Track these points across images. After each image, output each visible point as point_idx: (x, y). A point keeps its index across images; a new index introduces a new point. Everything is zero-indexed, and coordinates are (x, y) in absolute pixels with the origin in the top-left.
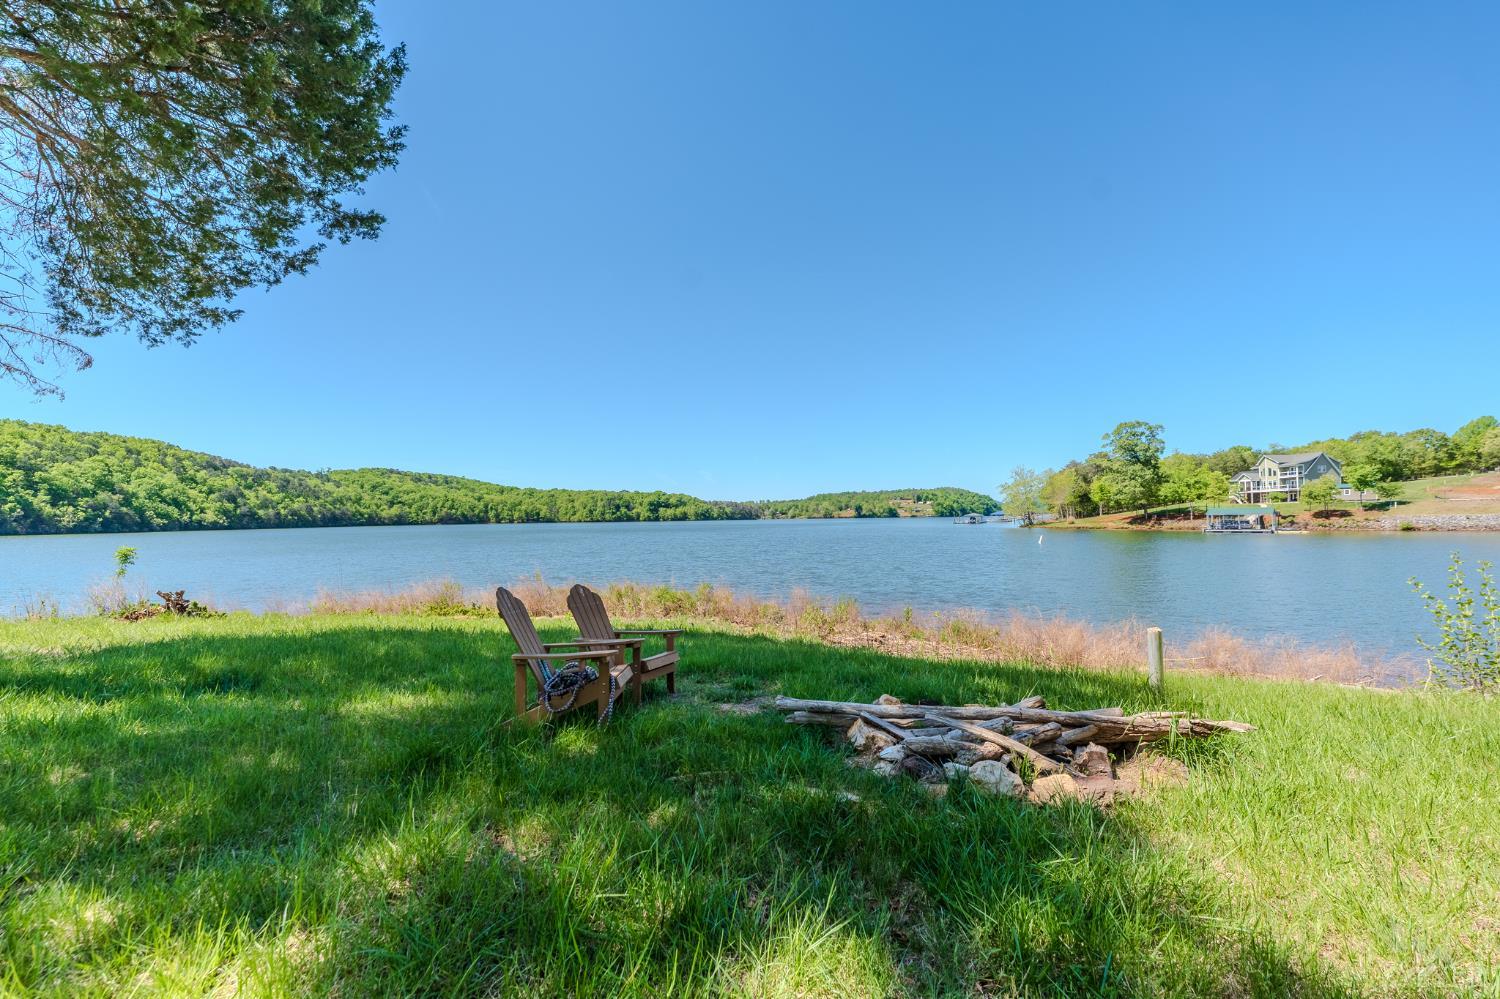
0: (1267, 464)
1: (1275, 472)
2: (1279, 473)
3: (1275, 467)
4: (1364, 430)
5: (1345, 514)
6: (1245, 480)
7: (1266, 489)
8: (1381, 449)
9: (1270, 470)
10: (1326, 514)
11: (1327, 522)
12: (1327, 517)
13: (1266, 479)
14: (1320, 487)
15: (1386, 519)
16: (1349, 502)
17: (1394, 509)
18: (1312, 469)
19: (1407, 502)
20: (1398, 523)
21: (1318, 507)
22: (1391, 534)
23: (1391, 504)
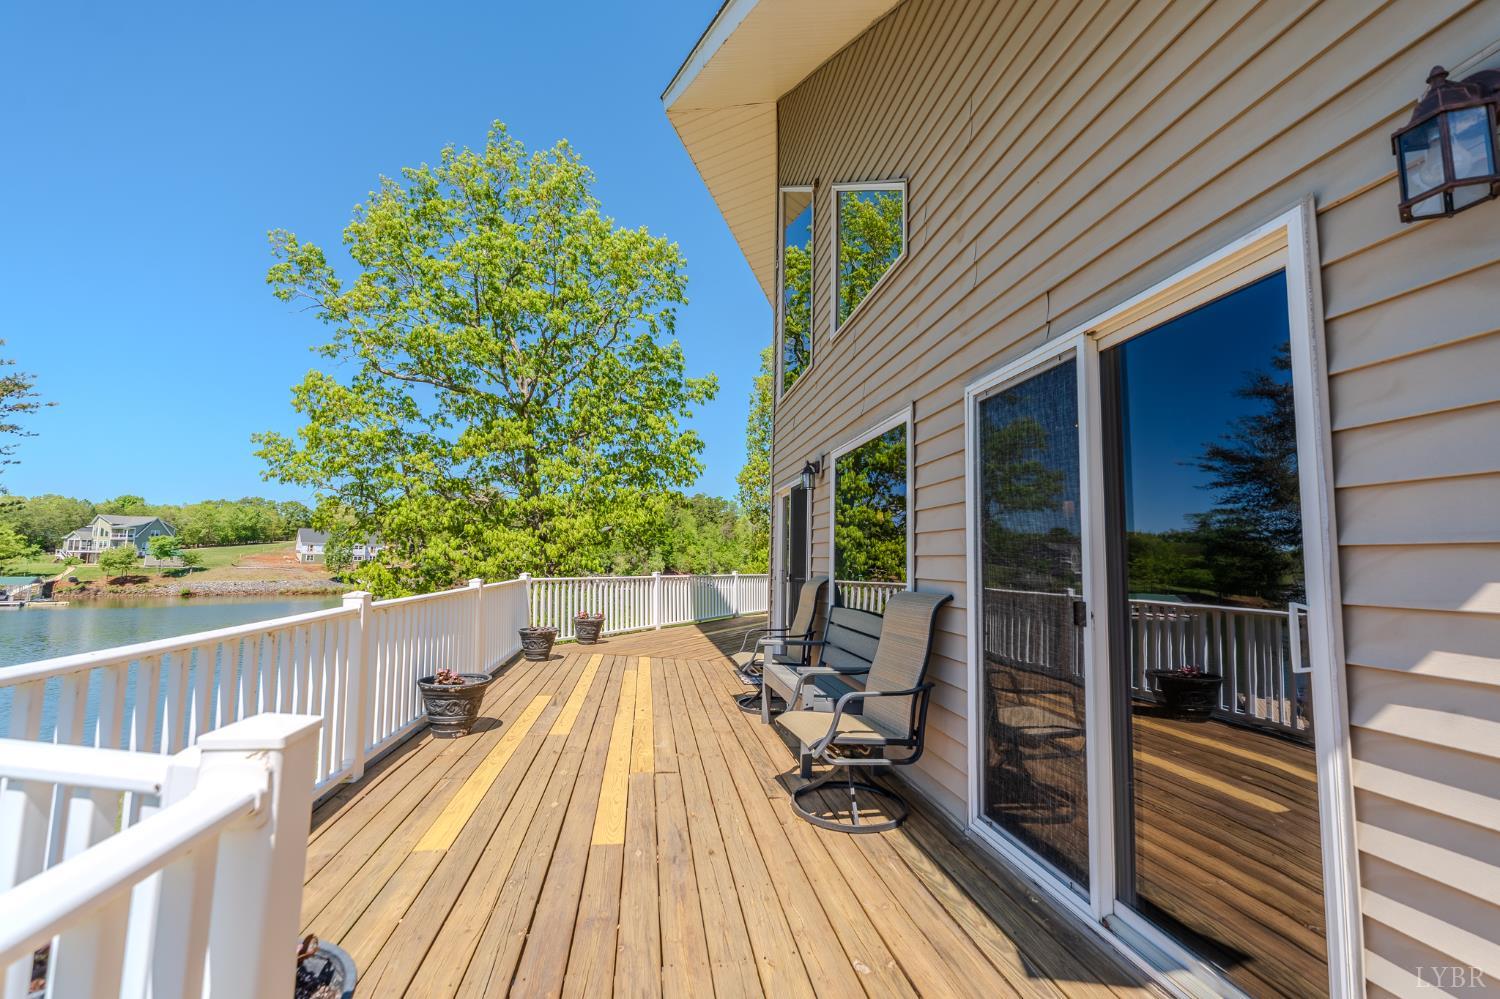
0: (101, 524)
1: (107, 533)
2: (111, 534)
3: (108, 528)
4: (251, 496)
5: (144, 580)
6: (74, 538)
7: (96, 549)
8: (242, 516)
9: (102, 530)
10: (121, 581)
11: (120, 588)
12: (122, 584)
13: (98, 539)
14: (117, 554)
15: (175, 586)
16: (150, 568)
17: (189, 575)
18: (141, 534)
19: (202, 570)
20: (183, 589)
21: (116, 573)
22: (171, 601)
23: (188, 571)
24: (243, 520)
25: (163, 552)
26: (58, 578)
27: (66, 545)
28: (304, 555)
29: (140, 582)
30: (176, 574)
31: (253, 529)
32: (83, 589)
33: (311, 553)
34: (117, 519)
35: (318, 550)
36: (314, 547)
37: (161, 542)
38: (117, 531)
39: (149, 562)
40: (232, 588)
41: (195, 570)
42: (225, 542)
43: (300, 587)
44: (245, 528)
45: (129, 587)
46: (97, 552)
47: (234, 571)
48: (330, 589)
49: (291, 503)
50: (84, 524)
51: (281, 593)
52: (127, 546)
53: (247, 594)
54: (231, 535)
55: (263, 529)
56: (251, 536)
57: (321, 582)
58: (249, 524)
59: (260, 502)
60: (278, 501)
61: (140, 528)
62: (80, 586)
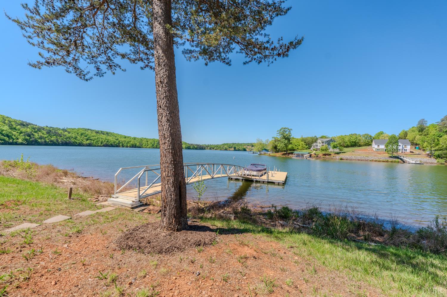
0: (319, 141)
2: (321, 143)
3: (321, 142)
4: (353, 133)
5: (330, 155)
6: (314, 145)
8: (352, 138)
10: (325, 155)
11: (325, 157)
13: (319, 145)
14: (324, 147)
15: (338, 157)
16: (331, 152)
17: (341, 154)
18: (328, 143)
19: (344, 152)
20: (340, 158)
21: (324, 152)
22: (337, 160)
23: (341, 153)
24: (352, 140)
25: (335, 147)
26: (312, 154)
27: (313, 146)
28: (376, 149)
29: (329, 155)
30: (338, 153)
31: (355, 142)
32: (317, 156)
33: (378, 148)
34: (322, 139)
35: (382, 147)
36: (380, 146)
37: (334, 144)
38: (323, 142)
39: (331, 150)
40: (354, 158)
41: (343, 153)
42: (347, 146)
43: (377, 159)
44: (353, 142)
45: (327, 156)
46: (319, 148)
47: (353, 153)
48: (389, 160)
49: (366, 134)
50: (316, 142)
51: (370, 161)
52: (325, 145)
53: (359, 160)
54: (349, 144)
55: (358, 143)
56: (355, 144)
57: (385, 158)
58: (354, 141)
59: (356, 134)
60: (361, 134)
61: (327, 141)
62: (316, 155)
